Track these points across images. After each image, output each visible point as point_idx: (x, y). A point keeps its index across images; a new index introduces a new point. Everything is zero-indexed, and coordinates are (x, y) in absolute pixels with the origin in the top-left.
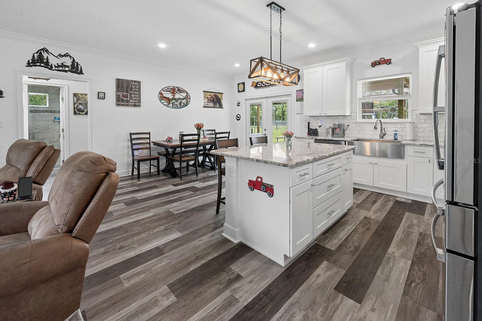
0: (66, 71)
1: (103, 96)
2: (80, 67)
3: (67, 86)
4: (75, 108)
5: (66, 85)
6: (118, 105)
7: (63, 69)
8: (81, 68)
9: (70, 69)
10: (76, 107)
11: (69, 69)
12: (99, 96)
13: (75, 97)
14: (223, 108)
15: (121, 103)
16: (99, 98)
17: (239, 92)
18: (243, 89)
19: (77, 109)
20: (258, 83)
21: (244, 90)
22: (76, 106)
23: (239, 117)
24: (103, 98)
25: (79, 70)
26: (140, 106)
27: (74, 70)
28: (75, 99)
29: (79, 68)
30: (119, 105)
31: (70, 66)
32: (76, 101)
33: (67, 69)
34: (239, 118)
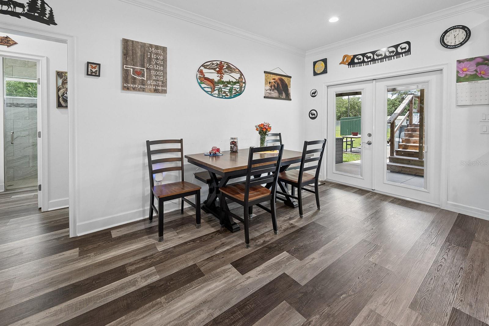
0: (18, 15)
1: (96, 71)
2: (48, 9)
3: (45, 58)
4: (58, 97)
5: (43, 57)
6: (126, 88)
7: (10, 9)
8: (51, 11)
9: (26, 11)
10: (61, 96)
11: (24, 10)
12: (89, 69)
13: (59, 78)
14: (291, 100)
15: (132, 85)
16: (88, 74)
17: (315, 74)
18: (323, 69)
19: (63, 98)
20: (355, 56)
21: (325, 71)
22: (60, 94)
23: (314, 114)
24: (98, 74)
25: (47, 16)
26: (165, 92)
27: (36, 14)
28: (60, 81)
29: (48, 12)
30: (128, 89)
31: (26, 5)
32: (61, 84)
33: (19, 10)
34: (314, 116)
